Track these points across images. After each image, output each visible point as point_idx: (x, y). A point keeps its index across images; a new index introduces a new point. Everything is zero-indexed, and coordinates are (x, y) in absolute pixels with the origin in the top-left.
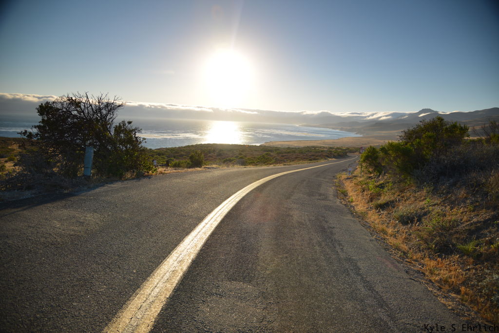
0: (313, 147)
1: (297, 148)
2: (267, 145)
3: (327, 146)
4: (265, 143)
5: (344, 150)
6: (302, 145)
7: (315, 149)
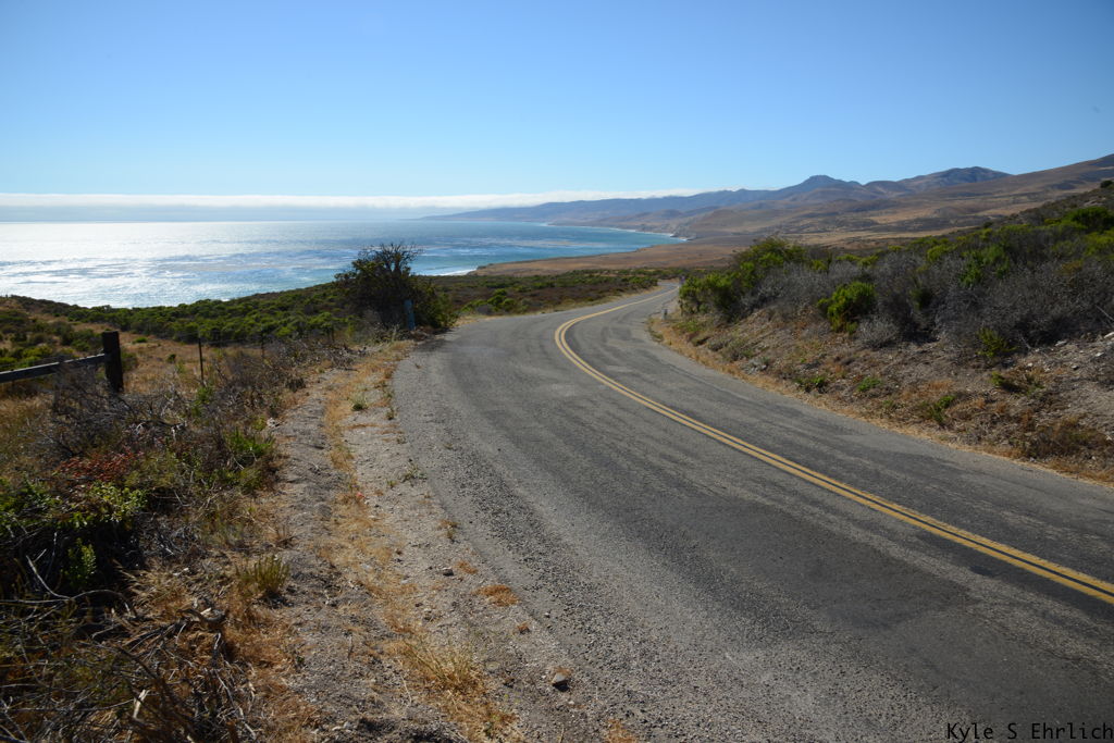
0: (587, 272)
1: (553, 275)
2: (482, 273)
3: (613, 267)
4: (480, 268)
5: (650, 274)
6: (560, 269)
7: (591, 277)
